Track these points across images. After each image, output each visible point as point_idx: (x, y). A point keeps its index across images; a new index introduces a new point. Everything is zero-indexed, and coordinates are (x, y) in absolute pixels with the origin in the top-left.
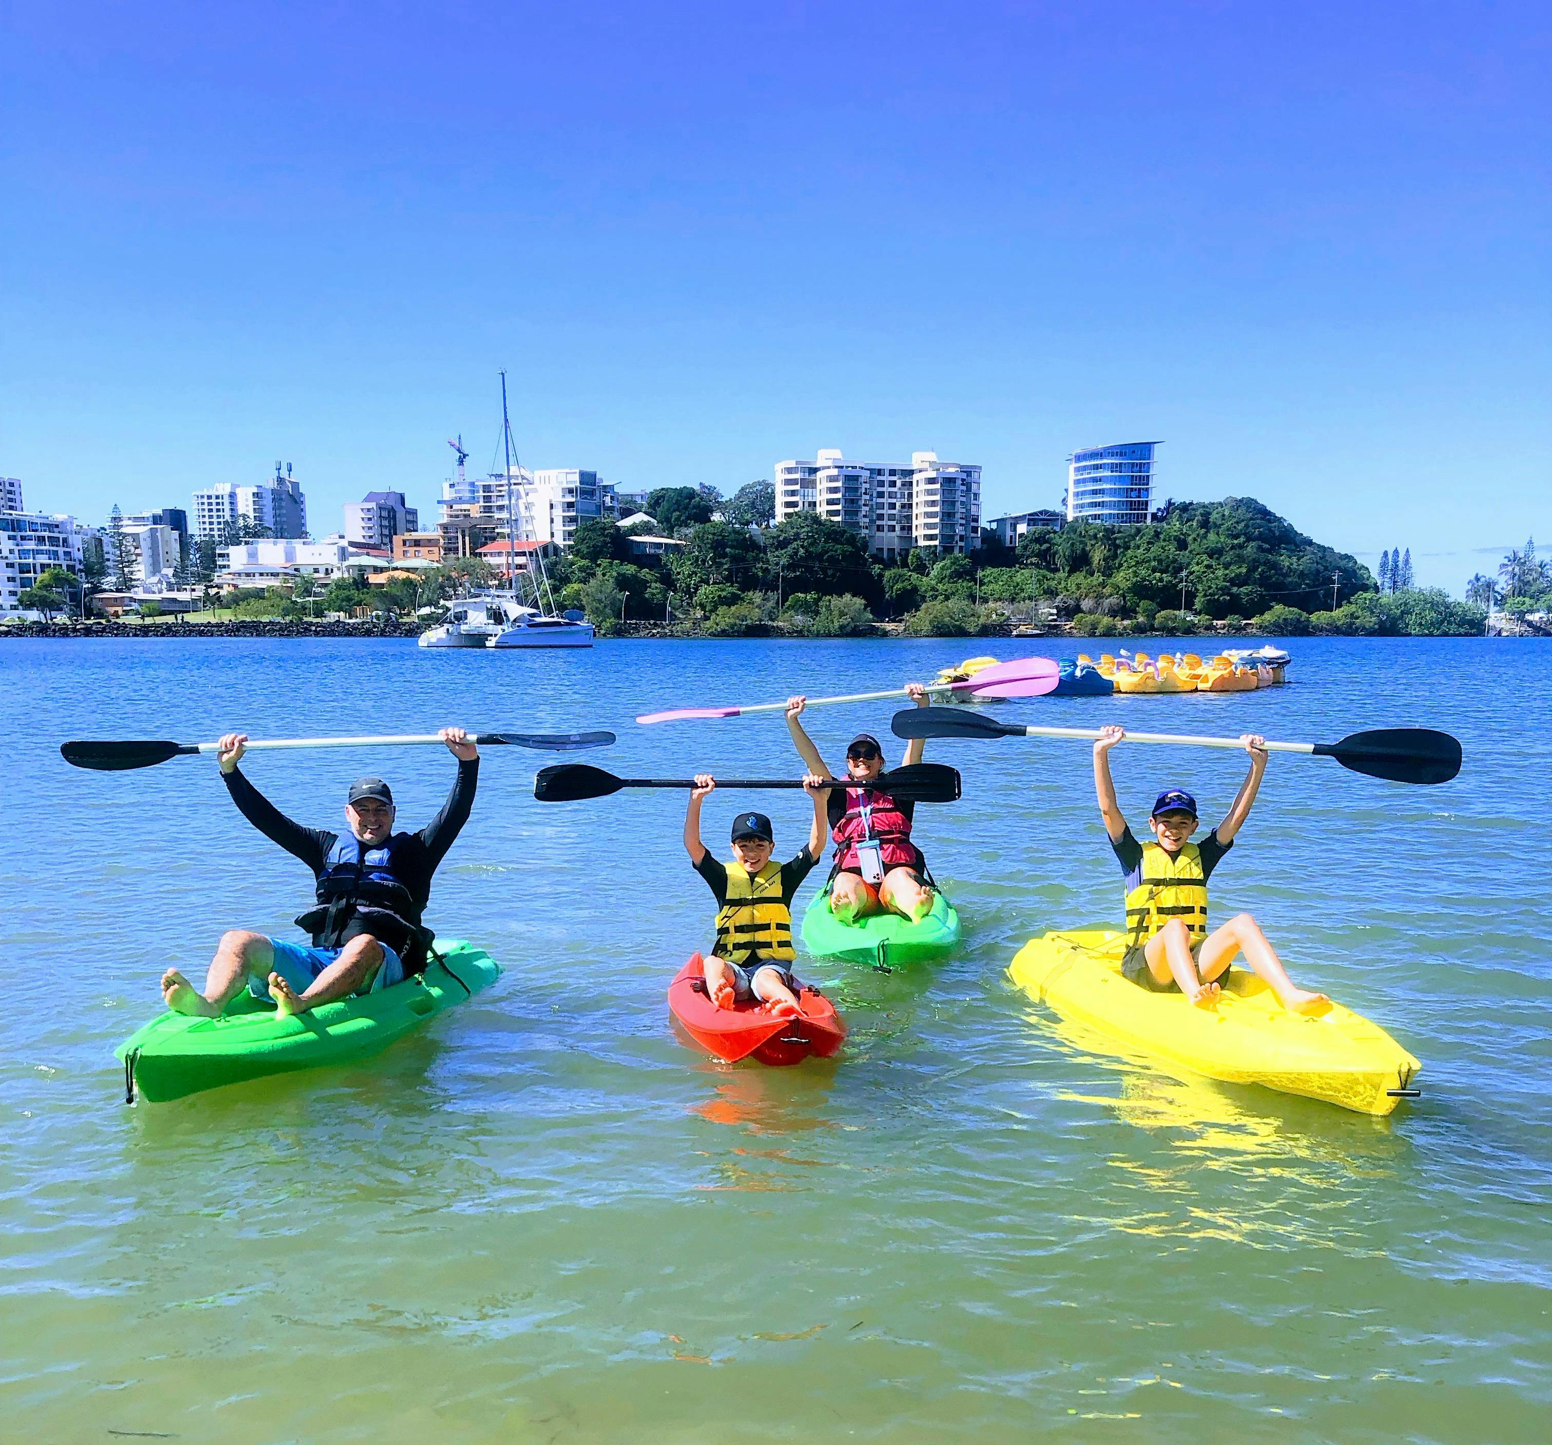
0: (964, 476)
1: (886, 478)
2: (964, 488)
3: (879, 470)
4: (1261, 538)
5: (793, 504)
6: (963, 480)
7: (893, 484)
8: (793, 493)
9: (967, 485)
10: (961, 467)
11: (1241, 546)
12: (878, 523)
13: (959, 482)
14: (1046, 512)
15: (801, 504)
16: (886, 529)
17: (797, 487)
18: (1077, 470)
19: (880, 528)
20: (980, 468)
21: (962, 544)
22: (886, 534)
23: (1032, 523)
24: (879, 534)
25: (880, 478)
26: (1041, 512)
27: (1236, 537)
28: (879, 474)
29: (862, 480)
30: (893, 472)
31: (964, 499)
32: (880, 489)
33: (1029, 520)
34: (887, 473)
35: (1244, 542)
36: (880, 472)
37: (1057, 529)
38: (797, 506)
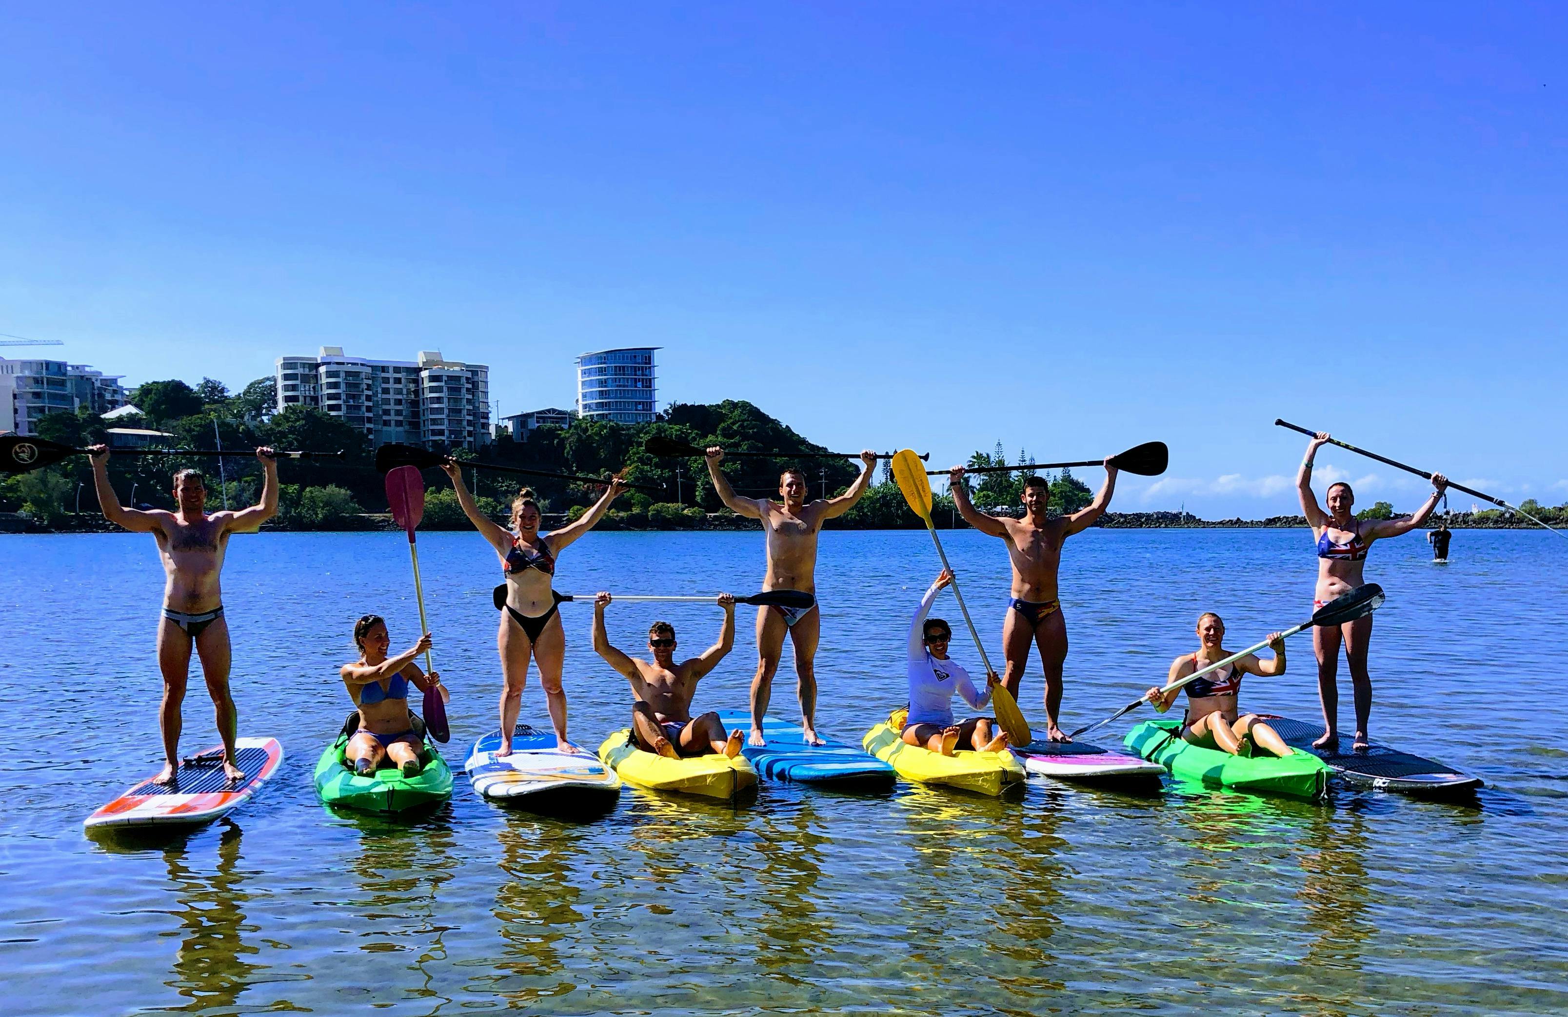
0: (469, 375)
1: (391, 375)
2: (470, 386)
3: (383, 368)
4: (754, 437)
5: (294, 399)
6: (467, 379)
7: (398, 381)
8: (294, 388)
9: (475, 385)
10: (468, 366)
11: (737, 445)
12: (385, 418)
13: (464, 380)
14: (554, 411)
15: (301, 399)
16: (393, 423)
17: (298, 382)
18: (584, 373)
19: (386, 423)
20: (487, 368)
21: (471, 439)
22: (392, 428)
23: (541, 421)
24: (386, 428)
25: (384, 375)
26: (549, 411)
27: (731, 436)
28: (383, 371)
29: (363, 376)
30: (397, 370)
31: (470, 397)
32: (384, 386)
33: (537, 417)
34: (391, 370)
35: (740, 442)
36: (384, 369)
37: (566, 426)
38: (298, 401)
